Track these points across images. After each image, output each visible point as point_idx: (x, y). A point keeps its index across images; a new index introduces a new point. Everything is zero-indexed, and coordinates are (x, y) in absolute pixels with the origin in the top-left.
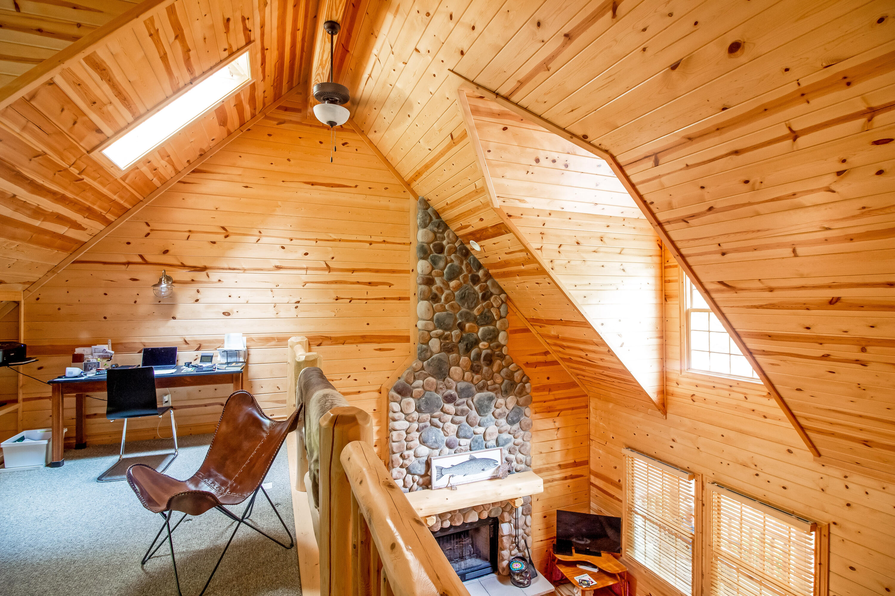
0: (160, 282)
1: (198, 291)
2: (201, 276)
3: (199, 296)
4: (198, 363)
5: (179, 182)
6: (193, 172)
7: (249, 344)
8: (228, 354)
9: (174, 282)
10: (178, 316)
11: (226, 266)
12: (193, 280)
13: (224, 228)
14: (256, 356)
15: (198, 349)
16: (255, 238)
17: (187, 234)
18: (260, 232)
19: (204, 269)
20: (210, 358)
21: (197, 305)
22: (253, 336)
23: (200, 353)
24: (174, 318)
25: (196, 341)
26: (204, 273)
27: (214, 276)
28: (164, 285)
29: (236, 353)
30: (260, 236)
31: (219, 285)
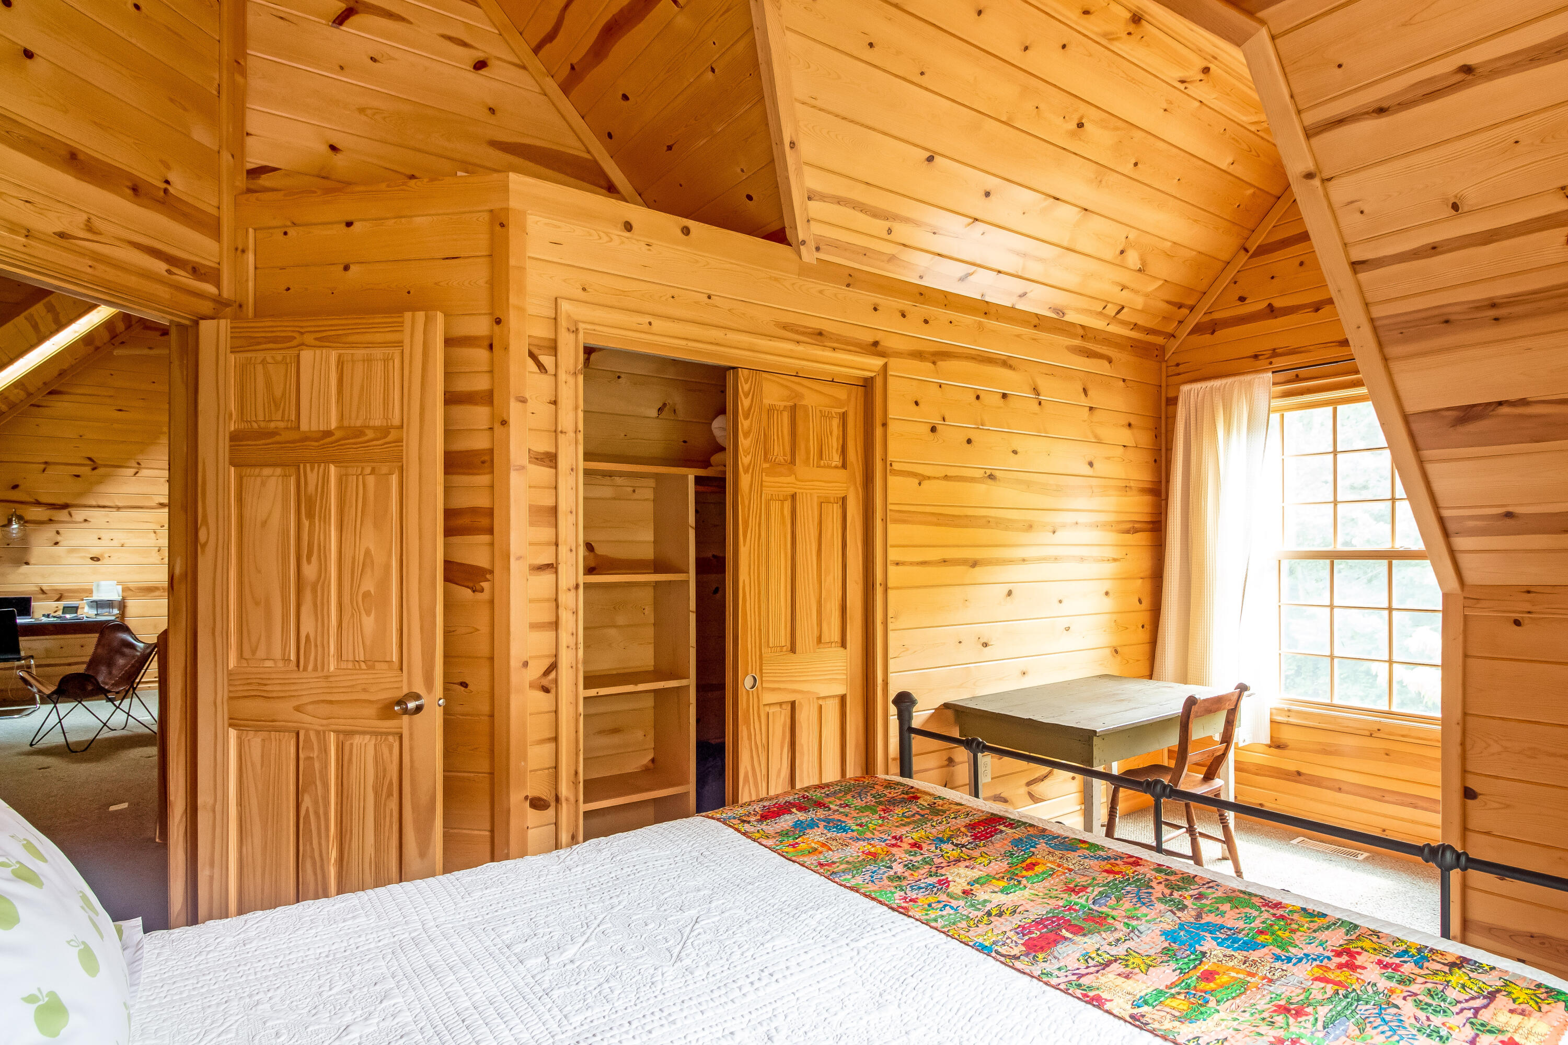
0: (10, 522)
1: (58, 533)
2: (62, 515)
3: (59, 538)
4: (60, 613)
5: (32, 405)
6: (50, 393)
7: (125, 594)
8: (98, 604)
9: (26, 522)
10: (32, 561)
11: (94, 503)
12: (51, 520)
13: (90, 459)
14: (135, 607)
15: (58, 600)
16: (133, 471)
17: (43, 466)
18: (139, 464)
19: (65, 506)
20: (75, 609)
21: (56, 548)
22: (131, 585)
23: (61, 604)
24: (27, 563)
25: (56, 590)
26: (65, 511)
27: (79, 515)
28: (15, 526)
29: (109, 604)
30: (139, 469)
31: (85, 525)
